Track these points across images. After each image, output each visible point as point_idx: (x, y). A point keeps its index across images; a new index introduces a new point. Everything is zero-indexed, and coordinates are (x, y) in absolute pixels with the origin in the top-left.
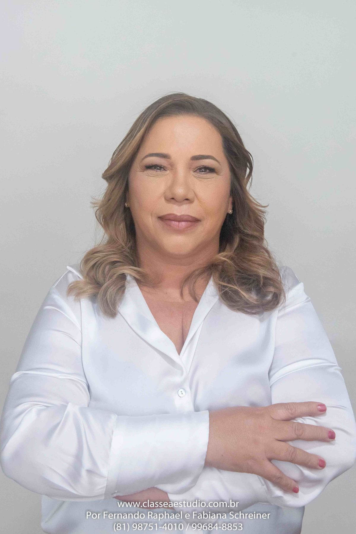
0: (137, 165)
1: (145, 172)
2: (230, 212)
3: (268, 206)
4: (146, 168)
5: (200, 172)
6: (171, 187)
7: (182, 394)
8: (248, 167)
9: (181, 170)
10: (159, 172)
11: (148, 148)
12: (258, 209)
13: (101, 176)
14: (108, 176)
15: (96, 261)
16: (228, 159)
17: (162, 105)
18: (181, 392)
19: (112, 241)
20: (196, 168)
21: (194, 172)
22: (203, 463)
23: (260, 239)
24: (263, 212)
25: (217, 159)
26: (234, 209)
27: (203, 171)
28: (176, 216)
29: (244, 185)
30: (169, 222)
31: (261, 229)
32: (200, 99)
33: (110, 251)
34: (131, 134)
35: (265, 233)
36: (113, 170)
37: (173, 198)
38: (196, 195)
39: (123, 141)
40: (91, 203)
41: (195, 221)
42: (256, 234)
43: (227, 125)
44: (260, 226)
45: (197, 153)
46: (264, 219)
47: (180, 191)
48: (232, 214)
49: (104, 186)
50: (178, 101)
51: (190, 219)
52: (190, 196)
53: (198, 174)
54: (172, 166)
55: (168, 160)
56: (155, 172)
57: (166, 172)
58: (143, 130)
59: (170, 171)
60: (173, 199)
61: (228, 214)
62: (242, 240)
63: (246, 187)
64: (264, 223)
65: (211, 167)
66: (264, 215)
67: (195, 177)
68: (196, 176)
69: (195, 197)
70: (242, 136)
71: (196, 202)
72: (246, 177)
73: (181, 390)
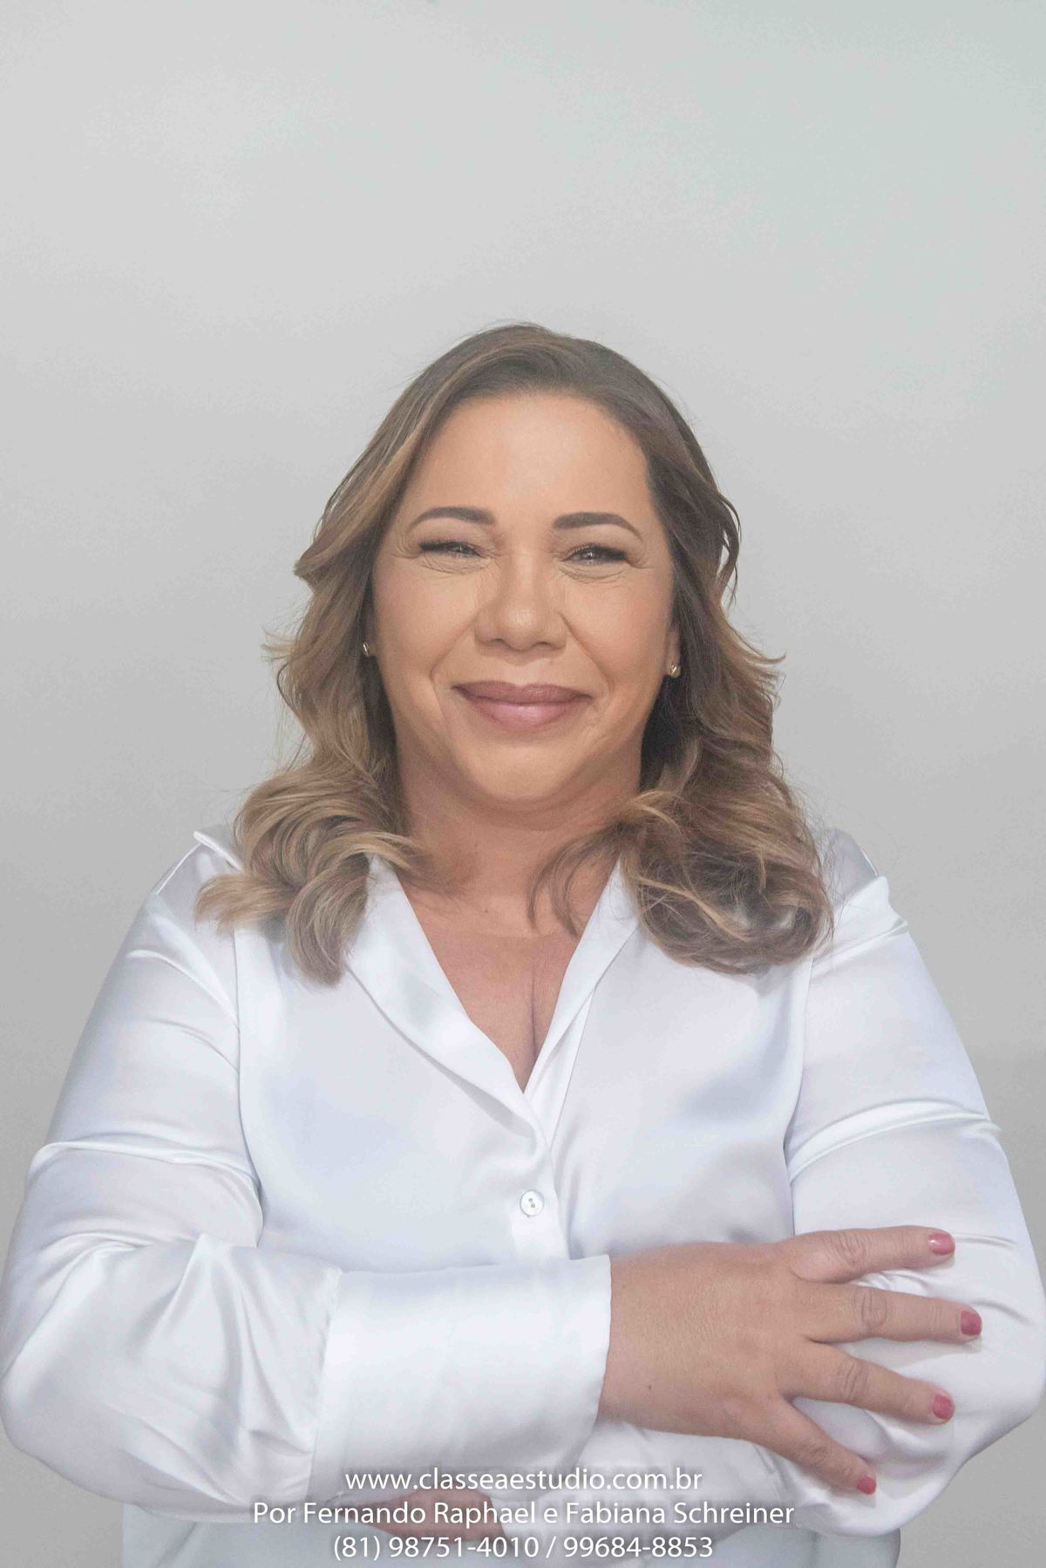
0: (397, 539)
1: (422, 559)
2: (674, 670)
3: (784, 657)
4: (421, 549)
5: (582, 558)
6: (496, 606)
7: (533, 1206)
8: (725, 543)
9: (526, 559)
10: (461, 560)
11: (425, 495)
12: (756, 670)
13: (292, 568)
14: (312, 569)
15: (277, 820)
16: (663, 521)
17: (469, 364)
18: (530, 1200)
19: (325, 758)
20: (569, 551)
21: (564, 560)
22: (594, 1409)
23: (763, 751)
24: (770, 676)
25: (632, 523)
26: (684, 662)
27: (589, 558)
28: (512, 687)
29: (712, 597)
30: (491, 707)
31: (761, 722)
32: (580, 342)
33: (322, 788)
34: (381, 444)
35: (775, 736)
36: (327, 554)
37: (499, 640)
38: (571, 629)
39: (356, 467)
40: (265, 647)
41: (573, 699)
42: (746, 737)
43: (667, 423)
44: (760, 714)
45: (572, 508)
46: (771, 697)
47: (521, 619)
48: (680, 677)
49: (299, 597)
50: (515, 351)
51: (555, 695)
52: (554, 631)
53: (571, 567)
54: (499, 547)
55: (488, 527)
56: (449, 558)
57: (482, 560)
58: (412, 438)
59: (492, 558)
60: (500, 643)
61: (667, 679)
62: (707, 755)
63: (719, 602)
64: (771, 705)
65: (613, 546)
66: (770, 684)
67: (567, 573)
68: (569, 569)
69: (569, 633)
70: (707, 452)
71: (572, 647)
72: (721, 567)
73: (531, 1195)
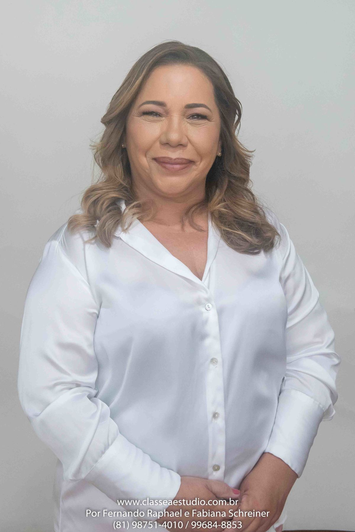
0: (135, 111)
1: (143, 117)
2: (220, 154)
3: (255, 151)
4: (142, 114)
5: (193, 118)
6: (166, 133)
8: (237, 114)
9: (176, 118)
10: (155, 118)
11: (145, 97)
12: (246, 155)
13: (100, 120)
14: (106, 121)
15: (96, 198)
16: (218, 106)
17: (158, 54)
18: (208, 306)
19: (110, 179)
20: (189, 116)
21: (187, 119)
23: (246, 180)
24: (250, 157)
25: (209, 106)
26: (223, 152)
27: (195, 118)
28: (171, 159)
29: (233, 131)
30: (164, 165)
31: (246, 171)
32: (193, 48)
33: (110, 188)
34: (129, 80)
35: (251, 174)
36: (113, 115)
37: (167, 143)
38: (189, 140)
41: (189, 163)
42: (243, 176)
43: (220, 75)
44: (246, 169)
45: (191, 102)
46: (250, 163)
47: (174, 137)
48: (222, 156)
51: (184, 161)
52: (184, 141)
53: (190, 121)
54: (168, 113)
55: (164, 107)
56: (152, 117)
57: (162, 118)
58: (141, 78)
59: (165, 117)
60: (167, 144)
61: (217, 157)
62: (230, 182)
63: (234, 133)
64: (249, 165)
65: (203, 114)
66: (250, 159)
67: (188, 123)
68: (189, 121)
69: (189, 142)
70: (232, 85)
71: (189, 146)
72: (235, 123)
